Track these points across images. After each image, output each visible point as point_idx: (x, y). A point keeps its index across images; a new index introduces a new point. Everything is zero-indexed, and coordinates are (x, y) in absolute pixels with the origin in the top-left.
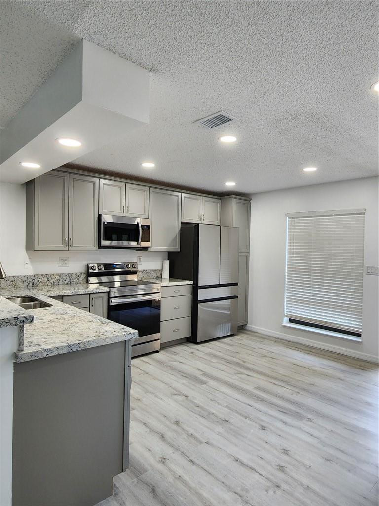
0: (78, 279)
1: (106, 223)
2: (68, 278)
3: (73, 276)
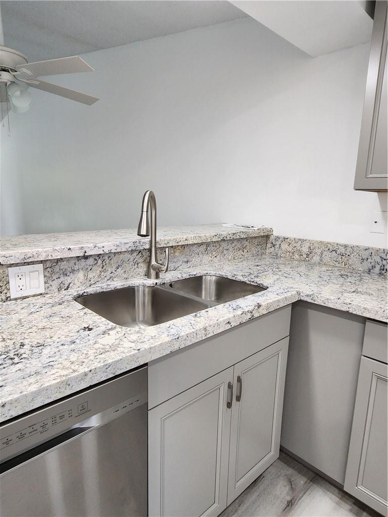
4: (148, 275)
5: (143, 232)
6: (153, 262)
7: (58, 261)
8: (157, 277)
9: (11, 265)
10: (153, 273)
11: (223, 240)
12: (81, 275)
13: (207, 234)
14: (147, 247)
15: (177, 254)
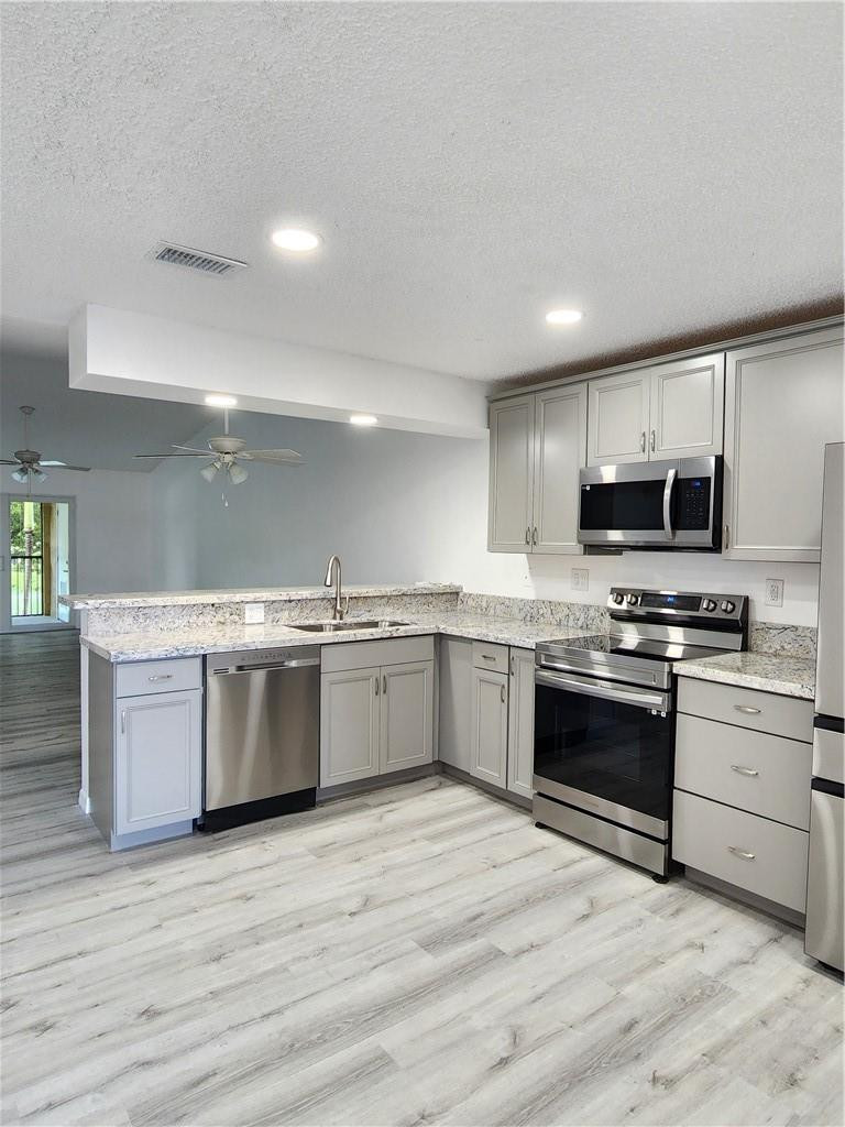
0: (601, 621)
1: (588, 488)
2: (583, 616)
3: (592, 613)
4: (334, 618)
5: (328, 583)
6: (338, 608)
7: (274, 602)
8: (341, 619)
9: (247, 602)
10: (338, 616)
11: (403, 594)
12: (286, 613)
13: (388, 590)
14: (334, 596)
15: (360, 604)
